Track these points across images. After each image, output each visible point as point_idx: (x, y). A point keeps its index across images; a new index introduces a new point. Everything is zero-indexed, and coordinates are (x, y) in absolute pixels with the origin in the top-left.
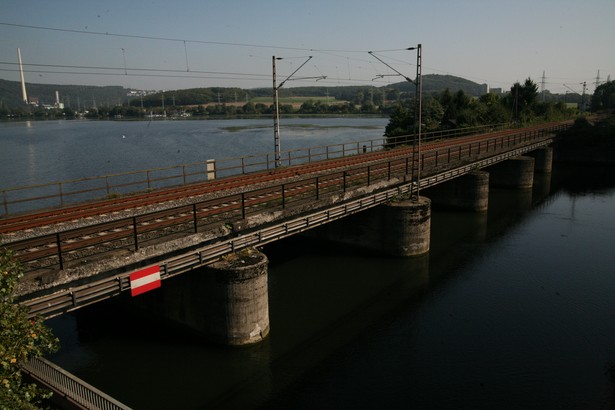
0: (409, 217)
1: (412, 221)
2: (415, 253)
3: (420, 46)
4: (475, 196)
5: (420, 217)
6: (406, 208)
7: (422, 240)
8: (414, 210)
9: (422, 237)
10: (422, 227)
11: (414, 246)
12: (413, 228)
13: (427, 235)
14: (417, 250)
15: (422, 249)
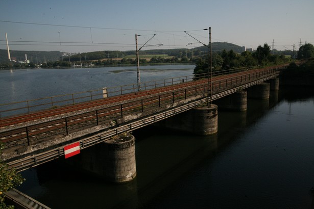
0: (206, 115)
1: (208, 117)
2: (210, 133)
3: (210, 28)
4: (240, 104)
5: (212, 115)
6: (205, 110)
7: (214, 127)
8: (209, 111)
9: (214, 125)
10: (213, 120)
11: (210, 130)
12: (209, 120)
13: (216, 124)
14: (211, 132)
15: (214, 131)
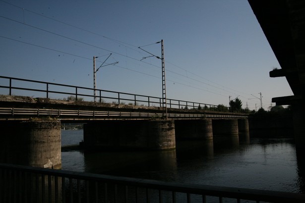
0: (161, 127)
1: (163, 129)
2: (166, 148)
3: (162, 41)
5: (168, 127)
6: (159, 122)
7: (170, 141)
8: (164, 123)
10: (169, 133)
11: (165, 143)
12: (164, 133)
13: (173, 138)
14: (167, 146)
15: (170, 146)
